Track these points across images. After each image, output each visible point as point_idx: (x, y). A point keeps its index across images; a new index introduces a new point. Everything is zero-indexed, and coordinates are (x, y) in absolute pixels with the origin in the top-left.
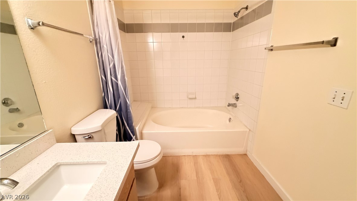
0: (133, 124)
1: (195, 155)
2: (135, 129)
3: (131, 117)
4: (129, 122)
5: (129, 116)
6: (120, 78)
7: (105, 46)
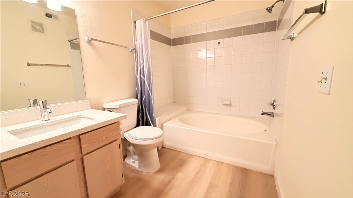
0: (153, 115)
1: (208, 158)
2: (155, 119)
3: (152, 107)
4: (151, 112)
5: (150, 107)
6: (146, 76)
7: (138, 53)
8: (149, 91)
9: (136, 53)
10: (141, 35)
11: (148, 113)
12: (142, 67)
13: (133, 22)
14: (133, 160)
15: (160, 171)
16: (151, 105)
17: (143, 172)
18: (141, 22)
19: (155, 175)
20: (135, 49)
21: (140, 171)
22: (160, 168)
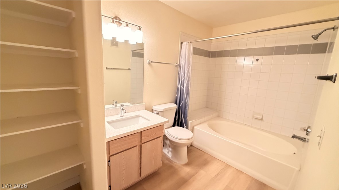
0: (187, 118)
1: (229, 164)
2: (188, 122)
3: (187, 113)
4: (185, 116)
5: (185, 112)
6: (186, 87)
7: (181, 69)
8: (186, 99)
9: (180, 68)
10: (185, 55)
11: (183, 117)
12: (183, 79)
13: (180, 43)
14: (168, 151)
15: (187, 164)
16: (186, 111)
17: (175, 162)
18: (186, 44)
19: (183, 166)
20: (179, 65)
21: (172, 161)
22: (187, 162)
